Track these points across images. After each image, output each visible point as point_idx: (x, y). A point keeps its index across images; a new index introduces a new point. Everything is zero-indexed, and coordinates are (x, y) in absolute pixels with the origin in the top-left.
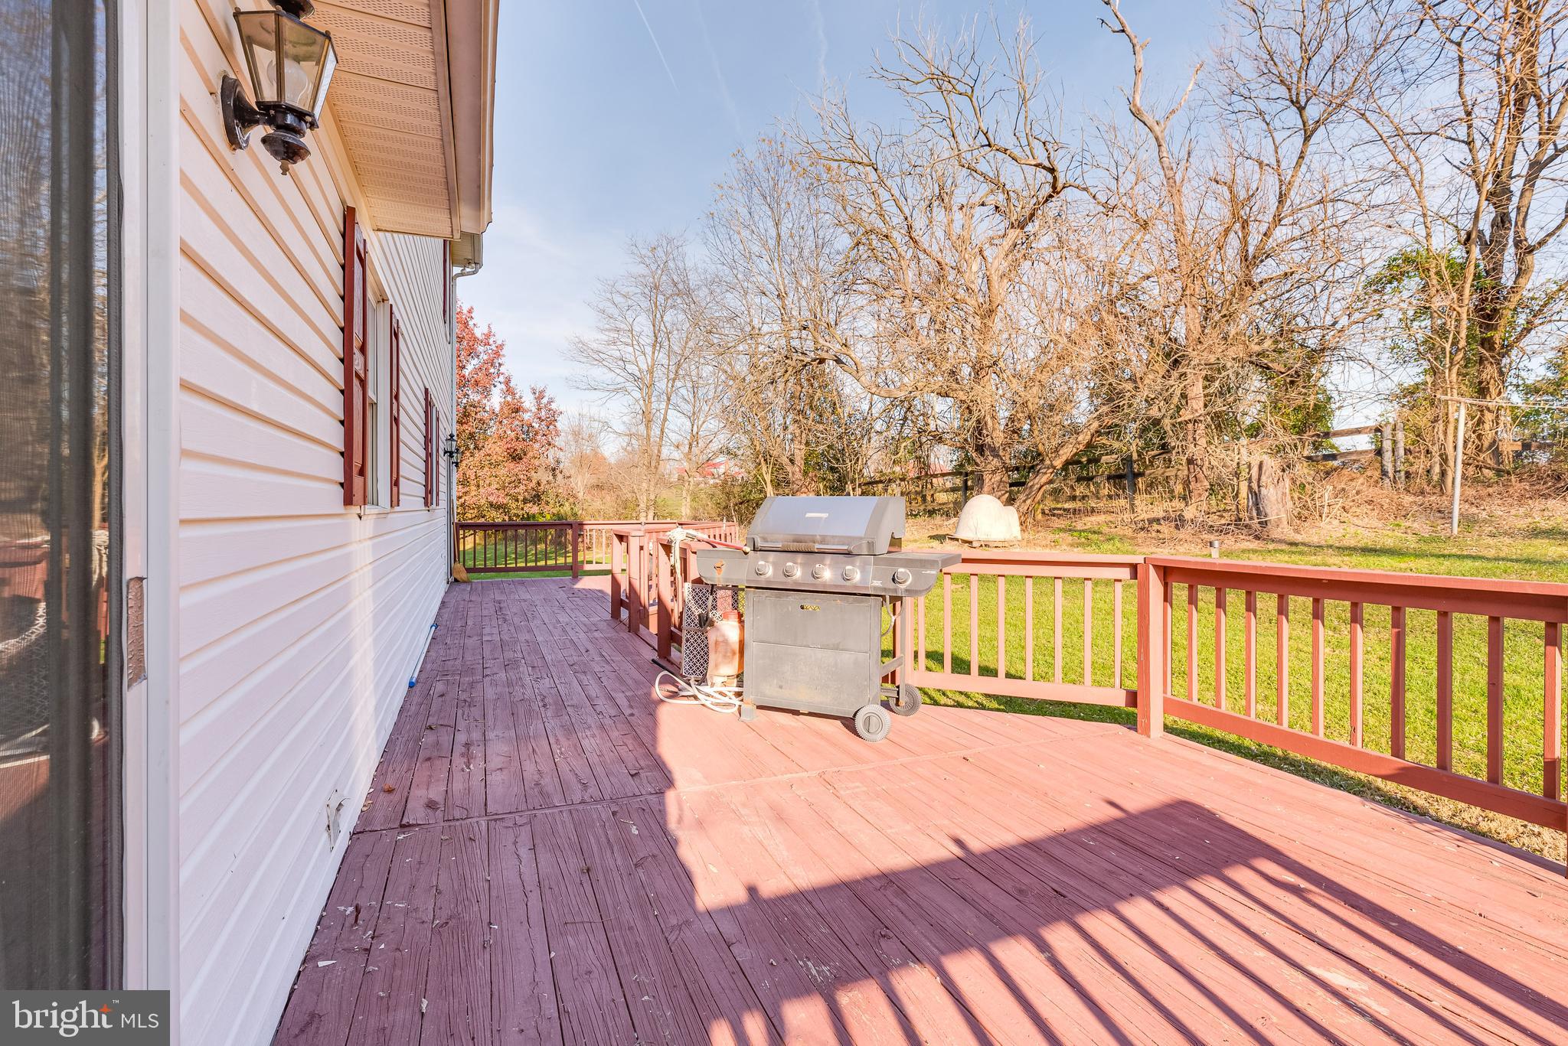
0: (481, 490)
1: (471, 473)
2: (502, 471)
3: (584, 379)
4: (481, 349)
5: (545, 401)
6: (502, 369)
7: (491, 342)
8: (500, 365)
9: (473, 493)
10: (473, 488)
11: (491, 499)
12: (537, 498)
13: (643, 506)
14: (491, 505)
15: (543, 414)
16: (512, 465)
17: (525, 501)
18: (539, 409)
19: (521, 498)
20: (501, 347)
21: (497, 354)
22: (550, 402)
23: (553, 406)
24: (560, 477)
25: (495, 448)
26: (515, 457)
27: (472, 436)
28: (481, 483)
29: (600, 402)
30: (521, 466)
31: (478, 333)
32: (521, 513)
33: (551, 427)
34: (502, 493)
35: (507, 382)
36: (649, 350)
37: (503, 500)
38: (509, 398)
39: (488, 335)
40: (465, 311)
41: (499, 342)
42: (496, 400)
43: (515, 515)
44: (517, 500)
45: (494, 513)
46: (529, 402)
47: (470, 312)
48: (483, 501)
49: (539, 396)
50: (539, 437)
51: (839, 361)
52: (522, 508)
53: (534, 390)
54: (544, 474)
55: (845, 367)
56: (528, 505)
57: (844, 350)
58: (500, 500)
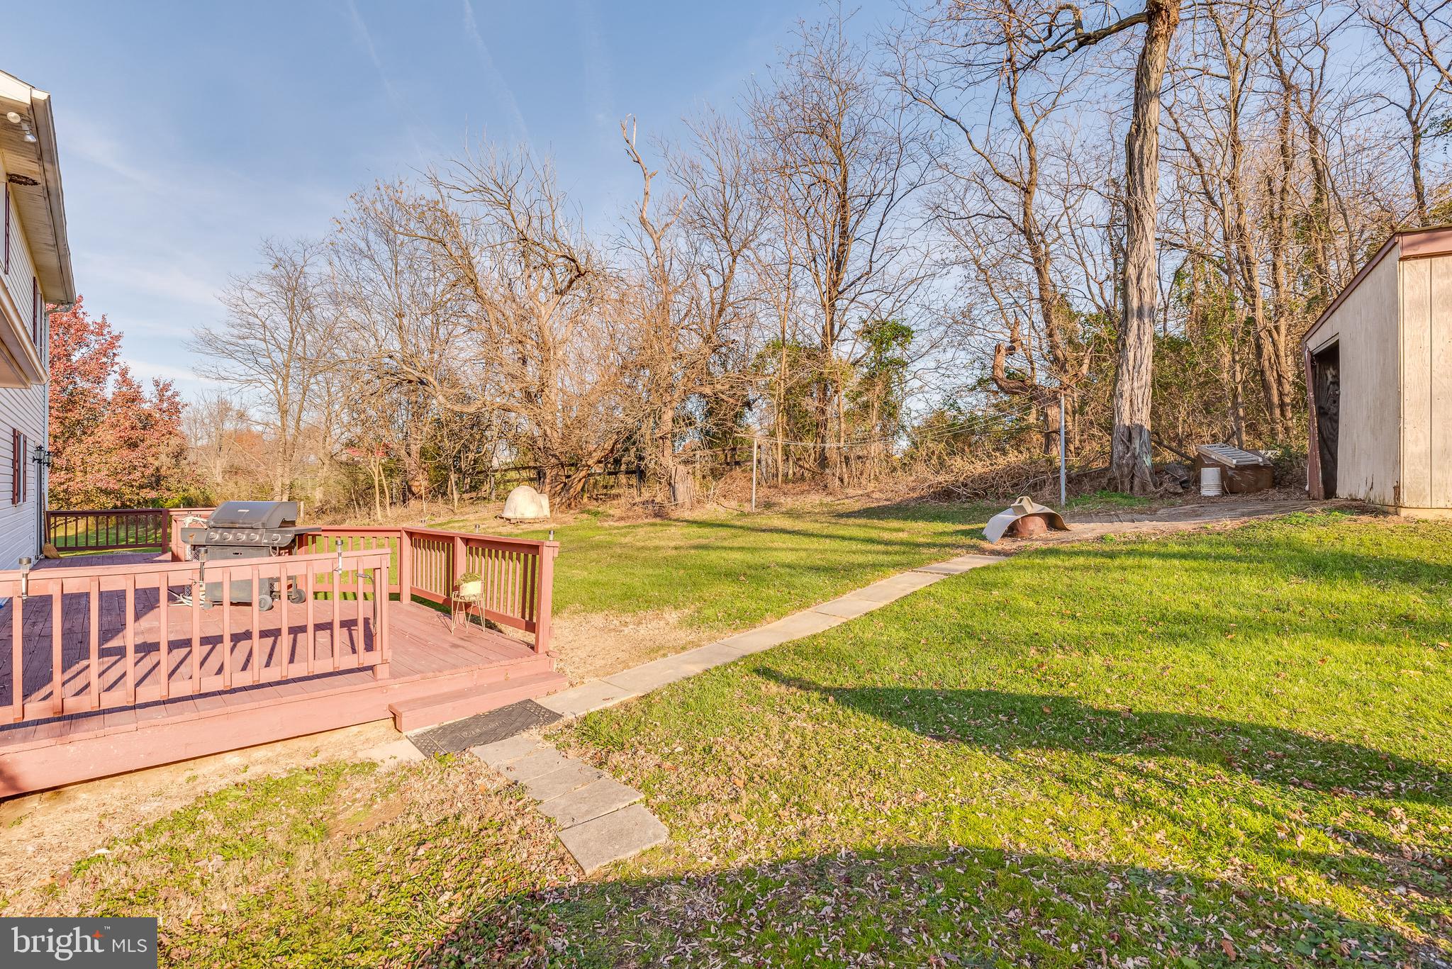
0: (89, 476)
1: (76, 460)
2: (114, 459)
4: (92, 338)
5: (169, 393)
6: (117, 359)
7: (105, 332)
8: (115, 355)
9: (79, 480)
10: (79, 474)
11: (99, 485)
12: (155, 483)
14: (101, 491)
15: (165, 405)
16: (125, 452)
17: (141, 487)
18: (161, 401)
19: (136, 484)
20: (118, 338)
21: (112, 345)
22: (173, 395)
23: (177, 399)
24: (184, 463)
25: (106, 436)
26: (131, 445)
27: (77, 425)
28: (89, 469)
30: (137, 453)
31: (90, 323)
32: (136, 498)
33: (174, 418)
34: (113, 479)
35: (124, 373)
37: (113, 485)
38: (124, 389)
39: (102, 326)
41: (115, 333)
42: (109, 389)
43: (130, 500)
44: (132, 486)
45: (103, 499)
46: (148, 392)
48: (90, 487)
49: (162, 388)
50: (159, 427)
51: (422, 382)
52: (138, 494)
53: (157, 383)
54: (164, 461)
55: (427, 388)
56: (145, 490)
57: (423, 375)
58: (111, 486)
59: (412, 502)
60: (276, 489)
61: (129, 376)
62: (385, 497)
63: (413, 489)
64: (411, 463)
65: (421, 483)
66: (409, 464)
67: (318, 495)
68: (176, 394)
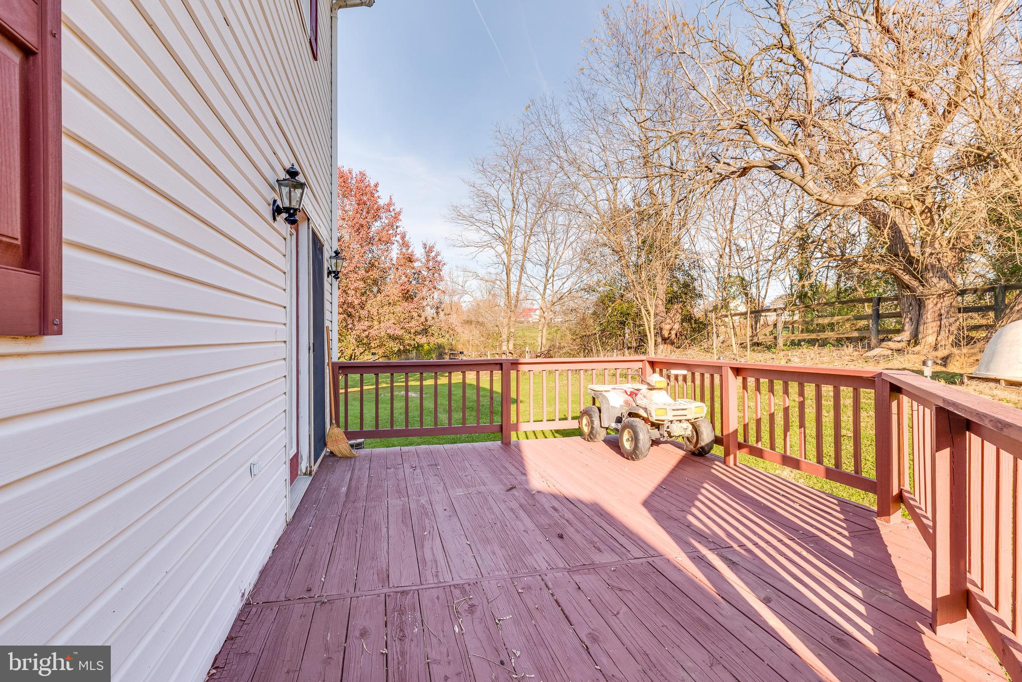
0: (382, 325)
1: (374, 311)
2: (398, 309)
3: (460, 238)
4: (383, 215)
5: (433, 254)
6: (399, 230)
7: (391, 209)
8: (398, 227)
9: (376, 327)
10: (376, 323)
11: (389, 331)
12: (425, 331)
13: (504, 337)
14: (390, 337)
15: (431, 264)
16: (406, 304)
17: (417, 333)
18: (428, 261)
19: (413, 331)
20: (399, 213)
21: (396, 219)
22: (436, 256)
23: (439, 258)
24: (442, 314)
25: (392, 290)
26: (408, 297)
27: (375, 282)
28: (382, 318)
29: (471, 257)
30: (413, 305)
31: (381, 202)
32: (413, 343)
33: (436, 275)
34: (397, 327)
35: (403, 237)
36: (508, 214)
37: (399, 332)
38: (404, 250)
39: (390, 204)
40: (372, 185)
41: (398, 210)
42: (395, 252)
43: (409, 345)
44: (410, 333)
45: (392, 344)
46: (419, 252)
47: (376, 186)
48: (383, 334)
49: (429, 250)
50: (426, 283)
52: (414, 340)
53: (425, 246)
54: (430, 312)
56: (419, 337)
58: (397, 332)
61: (407, 239)
68: (438, 254)
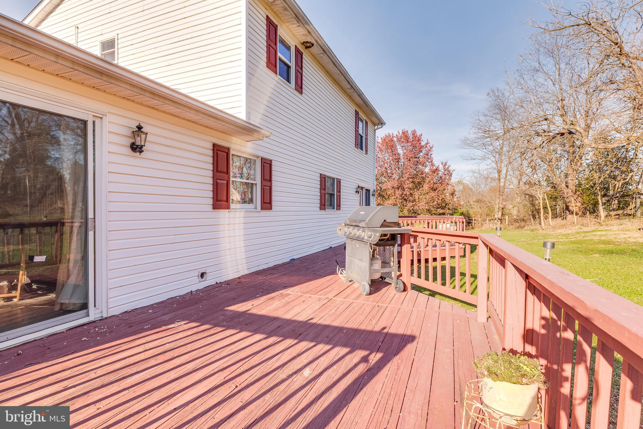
1: (416, 197)
2: (428, 196)
4: (424, 149)
5: (447, 167)
6: (431, 156)
7: (428, 146)
8: (431, 154)
9: (417, 205)
11: (424, 207)
12: (443, 207)
14: (423, 210)
15: (447, 172)
16: (431, 194)
17: (437, 208)
18: (445, 170)
21: (430, 151)
23: (451, 168)
25: (425, 187)
26: (433, 190)
28: (420, 200)
31: (423, 143)
38: (432, 167)
39: (428, 143)
41: (432, 146)
43: (434, 213)
46: (440, 167)
47: (421, 135)
51: (570, 133)
52: (437, 211)
53: (443, 163)
55: (574, 136)
56: (439, 209)
57: (572, 127)
59: (569, 217)
60: (496, 210)
62: (548, 213)
63: (570, 208)
64: (568, 192)
65: (575, 205)
66: (567, 193)
67: (515, 212)
